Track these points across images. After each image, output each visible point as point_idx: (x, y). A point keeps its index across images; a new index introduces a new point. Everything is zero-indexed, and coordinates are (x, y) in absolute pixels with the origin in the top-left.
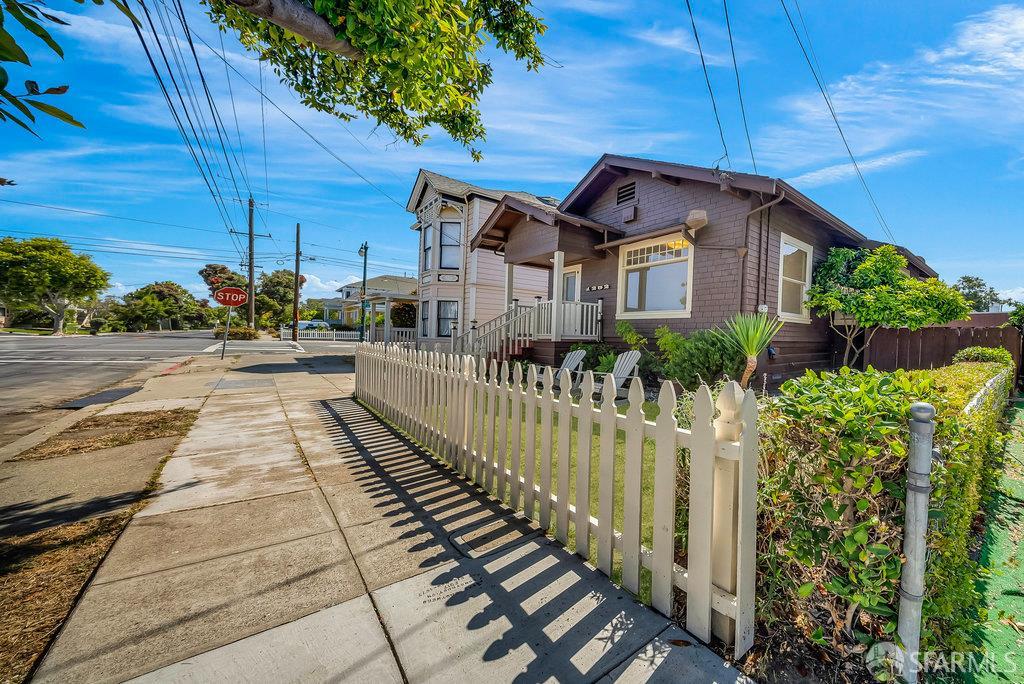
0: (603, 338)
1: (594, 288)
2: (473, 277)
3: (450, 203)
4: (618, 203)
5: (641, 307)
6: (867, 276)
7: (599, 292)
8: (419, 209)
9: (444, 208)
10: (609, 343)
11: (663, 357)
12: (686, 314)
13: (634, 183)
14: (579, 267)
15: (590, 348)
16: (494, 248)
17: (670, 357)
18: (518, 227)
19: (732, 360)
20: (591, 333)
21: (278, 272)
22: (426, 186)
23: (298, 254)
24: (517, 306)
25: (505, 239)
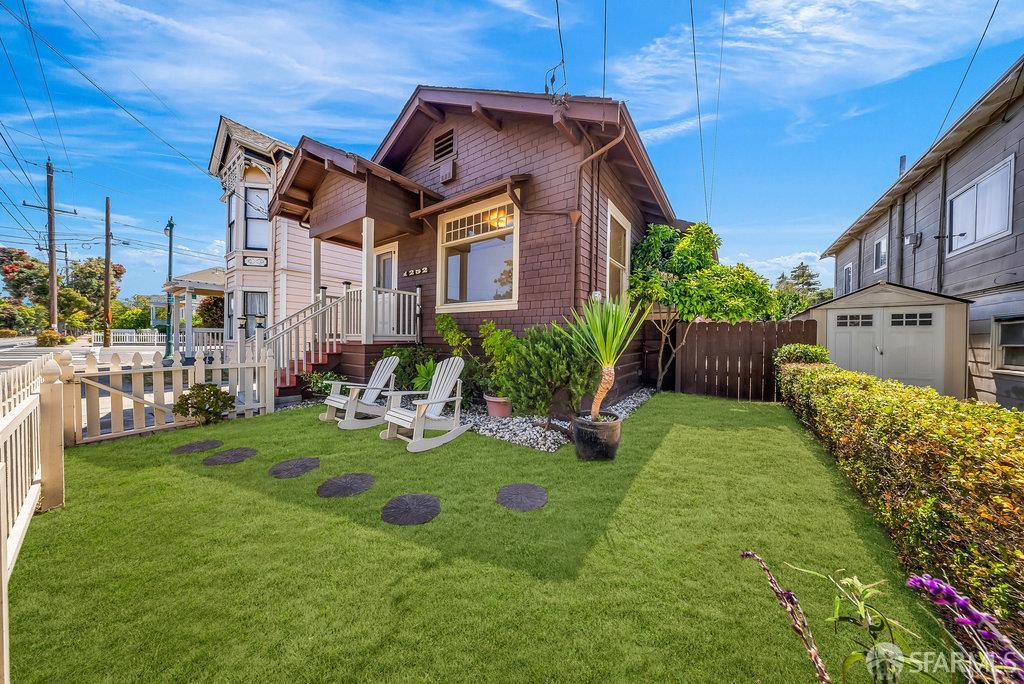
0: (422, 339)
1: (412, 272)
2: (283, 262)
3: (255, 162)
4: (436, 159)
5: (463, 298)
6: (686, 258)
7: (417, 278)
8: (223, 171)
9: (248, 170)
10: (429, 345)
11: (489, 364)
12: (512, 304)
13: (451, 132)
14: (394, 246)
15: (406, 352)
16: (299, 218)
17: (497, 364)
18: (324, 186)
19: (581, 371)
20: (409, 333)
21: (91, 260)
22: (228, 140)
23: (108, 235)
24: (325, 297)
25: (310, 204)
